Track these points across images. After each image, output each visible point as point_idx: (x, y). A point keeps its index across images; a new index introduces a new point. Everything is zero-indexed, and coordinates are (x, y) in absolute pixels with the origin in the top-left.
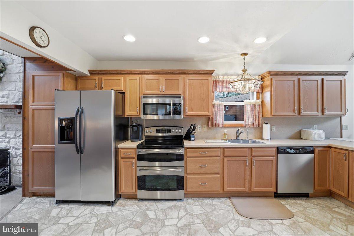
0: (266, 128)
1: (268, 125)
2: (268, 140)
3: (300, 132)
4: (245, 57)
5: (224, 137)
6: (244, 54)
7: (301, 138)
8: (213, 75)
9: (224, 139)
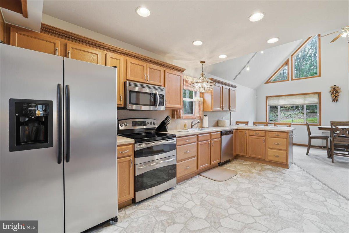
0: (206, 119)
1: (207, 117)
2: (207, 128)
3: (218, 122)
4: (203, 64)
5: (185, 127)
6: (203, 62)
7: (218, 126)
8: (183, 72)
9: (185, 128)
